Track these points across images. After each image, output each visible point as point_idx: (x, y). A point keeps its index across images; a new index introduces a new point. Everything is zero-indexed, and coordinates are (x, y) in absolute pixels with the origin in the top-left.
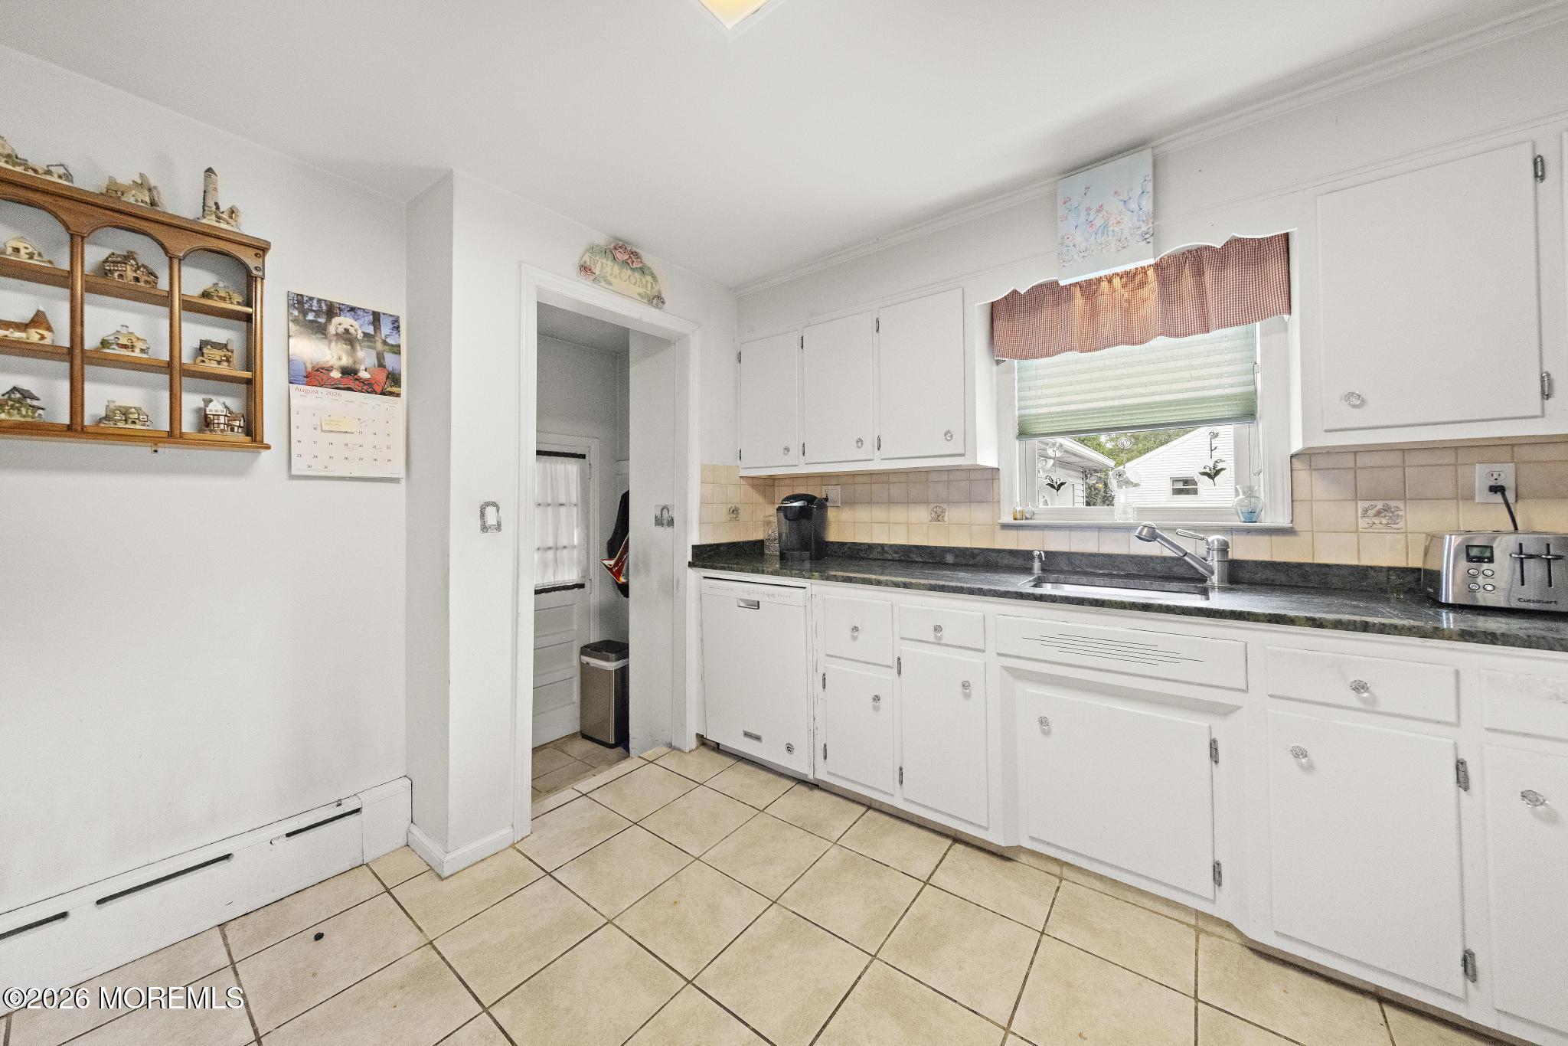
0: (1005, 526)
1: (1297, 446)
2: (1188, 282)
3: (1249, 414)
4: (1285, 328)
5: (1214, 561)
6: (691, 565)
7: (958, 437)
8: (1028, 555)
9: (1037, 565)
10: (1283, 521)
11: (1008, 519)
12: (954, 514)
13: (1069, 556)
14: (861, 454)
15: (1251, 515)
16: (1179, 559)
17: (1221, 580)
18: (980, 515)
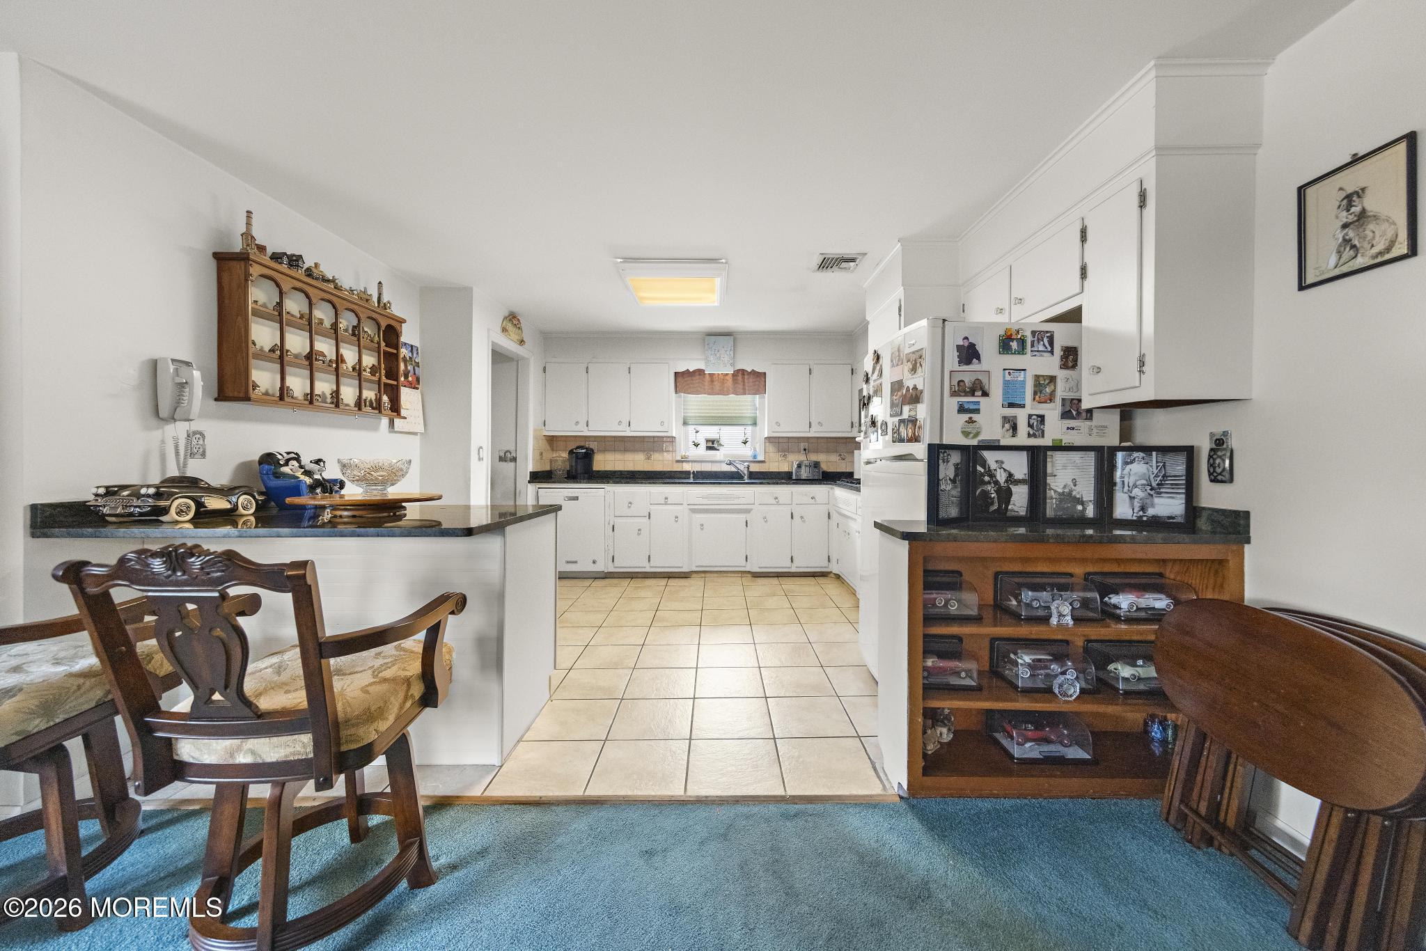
0: (678, 461)
1: (766, 436)
2: (740, 377)
3: (755, 424)
4: (764, 398)
5: (746, 472)
6: (529, 482)
7: (666, 424)
8: (688, 473)
9: (692, 476)
10: (762, 459)
11: (679, 458)
12: (656, 456)
13: (702, 472)
14: (620, 428)
15: (755, 457)
16: (738, 472)
17: (748, 477)
18: (667, 456)
